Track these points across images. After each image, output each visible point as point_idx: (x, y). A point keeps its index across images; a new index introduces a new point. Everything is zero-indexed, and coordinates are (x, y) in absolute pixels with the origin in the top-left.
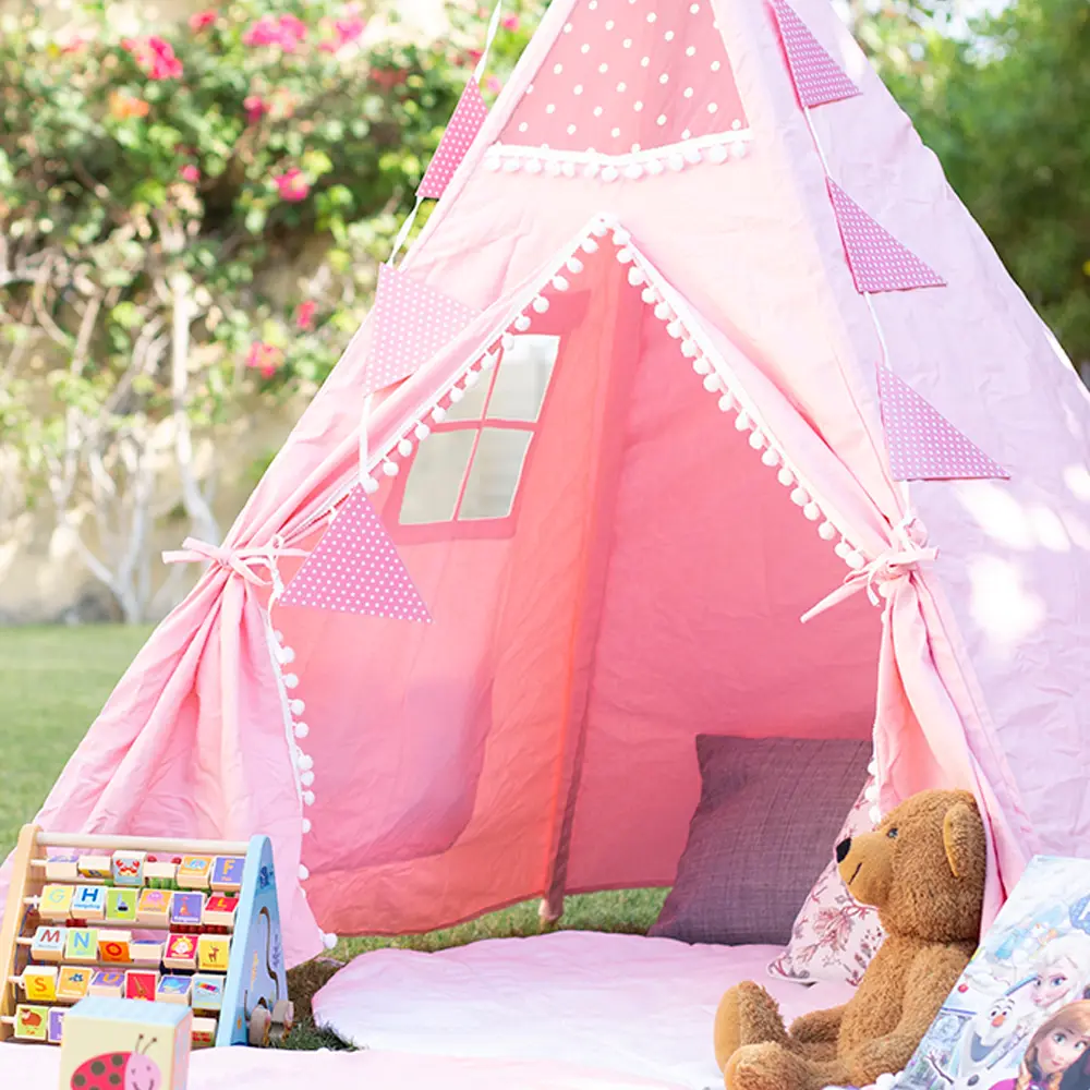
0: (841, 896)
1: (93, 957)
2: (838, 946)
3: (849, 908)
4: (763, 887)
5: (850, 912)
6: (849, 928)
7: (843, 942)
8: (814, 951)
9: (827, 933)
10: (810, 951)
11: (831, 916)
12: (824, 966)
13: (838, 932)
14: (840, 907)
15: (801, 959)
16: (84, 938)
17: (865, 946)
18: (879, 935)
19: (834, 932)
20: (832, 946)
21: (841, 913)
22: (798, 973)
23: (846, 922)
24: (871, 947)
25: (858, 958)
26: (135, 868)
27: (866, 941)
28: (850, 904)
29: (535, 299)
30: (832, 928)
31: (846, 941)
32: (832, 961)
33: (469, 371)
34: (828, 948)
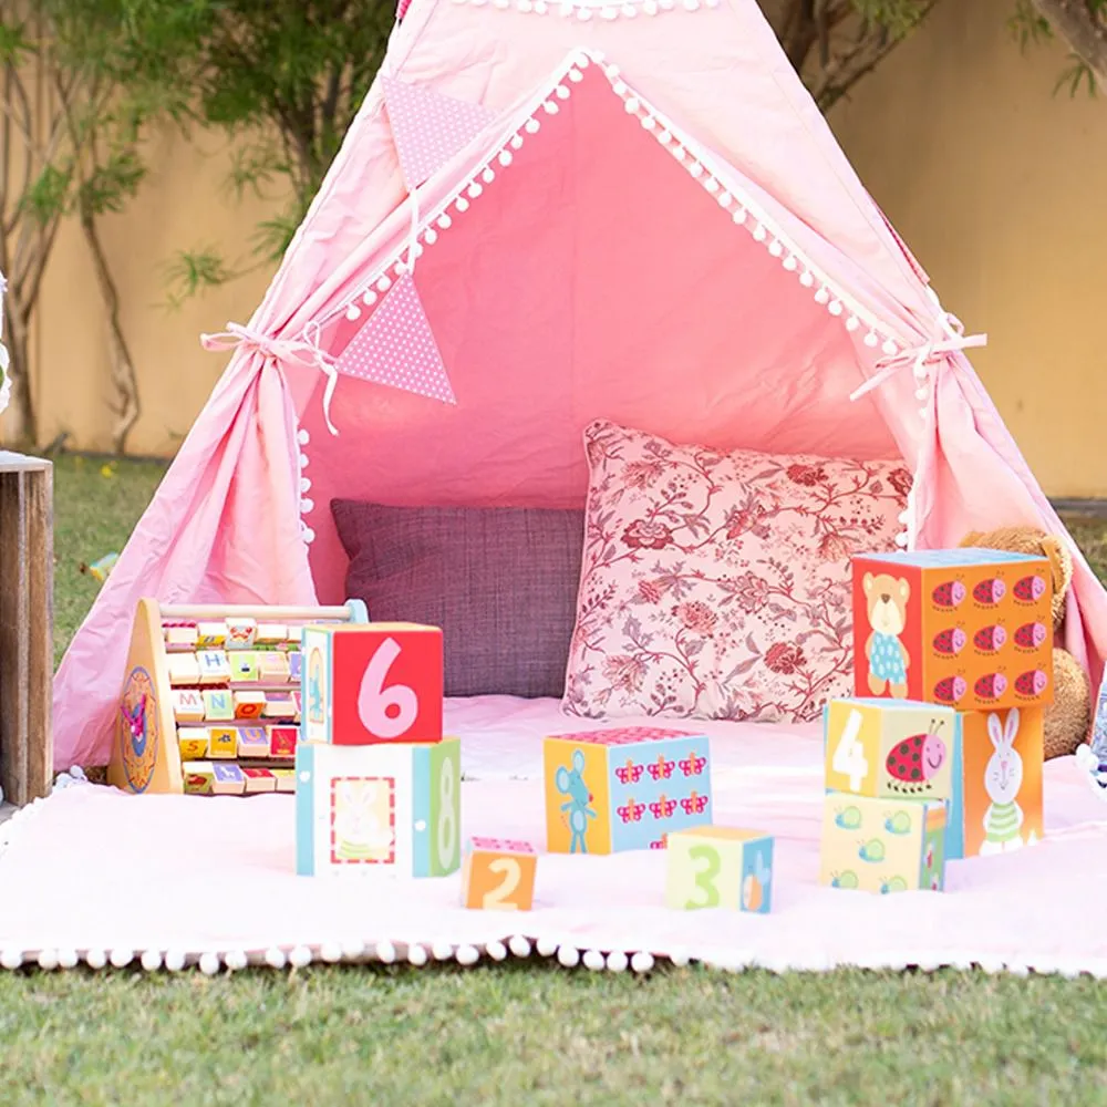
0: (630, 645)
1: (232, 717)
2: (633, 688)
3: (641, 654)
4: (483, 653)
5: (644, 657)
6: (645, 672)
7: (638, 684)
8: (610, 695)
9: (620, 677)
10: (606, 695)
11: (621, 663)
12: (622, 706)
13: (632, 676)
14: (632, 655)
15: (598, 702)
16: (220, 700)
17: (660, 687)
18: (676, 676)
19: (627, 676)
20: (627, 689)
21: (634, 659)
22: (594, 713)
23: (640, 667)
24: (666, 687)
25: (654, 698)
26: (246, 634)
27: (661, 682)
28: (641, 651)
29: (528, 121)
30: (624, 673)
31: (641, 683)
32: (628, 701)
33: (472, 182)
34: (623, 689)
